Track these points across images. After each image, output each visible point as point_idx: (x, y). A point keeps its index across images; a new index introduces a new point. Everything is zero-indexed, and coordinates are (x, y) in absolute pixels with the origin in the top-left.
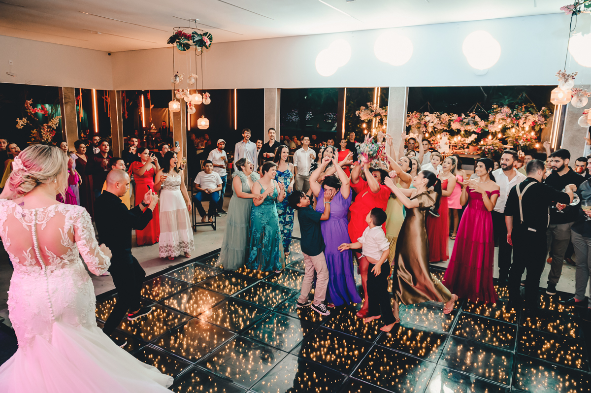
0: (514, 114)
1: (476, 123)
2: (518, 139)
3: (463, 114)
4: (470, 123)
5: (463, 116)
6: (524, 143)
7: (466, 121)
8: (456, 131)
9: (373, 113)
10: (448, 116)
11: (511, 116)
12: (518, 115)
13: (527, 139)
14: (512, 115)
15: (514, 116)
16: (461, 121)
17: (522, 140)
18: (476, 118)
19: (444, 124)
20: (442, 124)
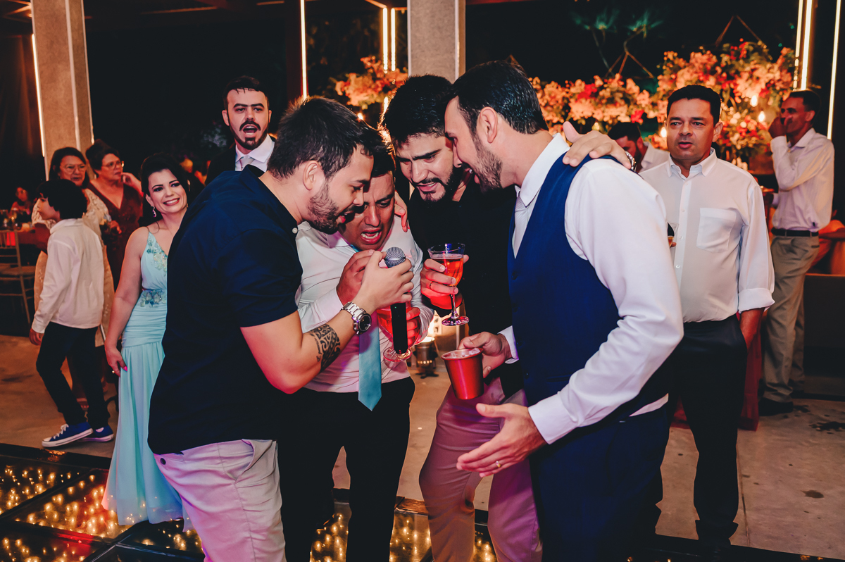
0: (723, 64)
1: (628, 100)
2: (728, 133)
3: (597, 77)
4: (617, 99)
5: (599, 82)
6: (743, 142)
7: (605, 93)
8: (583, 122)
9: (378, 83)
10: (560, 89)
11: (716, 71)
12: (732, 66)
13: (748, 131)
14: (719, 69)
15: (724, 69)
16: (594, 95)
17: (737, 136)
18: (628, 87)
19: (552, 106)
20: (549, 108)
